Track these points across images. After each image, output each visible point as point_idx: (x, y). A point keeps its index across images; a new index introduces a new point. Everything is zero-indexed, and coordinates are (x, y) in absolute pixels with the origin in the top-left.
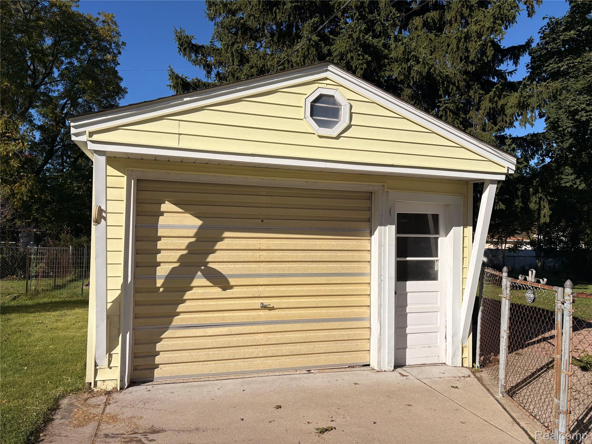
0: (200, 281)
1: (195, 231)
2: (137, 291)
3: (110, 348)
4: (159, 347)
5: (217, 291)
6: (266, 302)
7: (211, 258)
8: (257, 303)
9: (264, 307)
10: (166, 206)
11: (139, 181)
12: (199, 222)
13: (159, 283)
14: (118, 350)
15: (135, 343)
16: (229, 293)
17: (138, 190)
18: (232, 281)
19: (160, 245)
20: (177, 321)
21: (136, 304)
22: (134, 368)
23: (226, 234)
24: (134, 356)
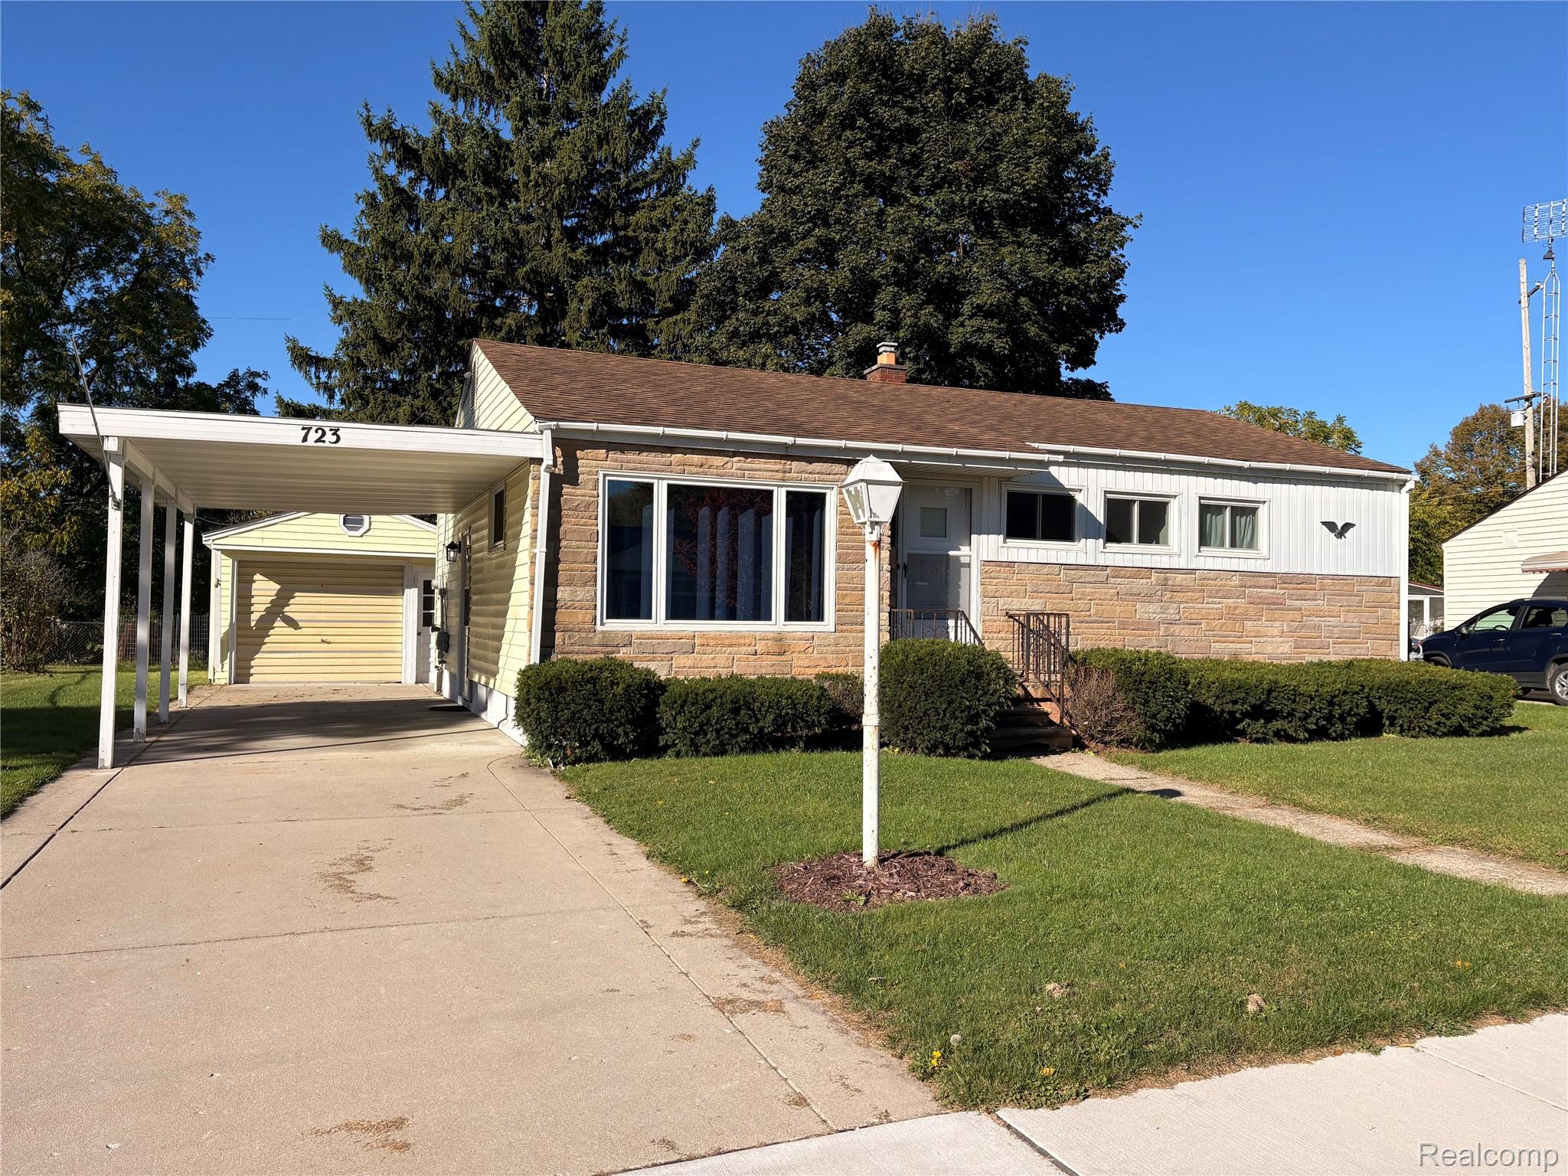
0: (279, 623)
1: (275, 592)
2: (238, 629)
3: (223, 660)
4: (253, 663)
5: (291, 630)
6: (324, 638)
7: (286, 609)
8: (319, 639)
9: (323, 641)
10: (258, 577)
11: (239, 562)
12: (279, 587)
13: (253, 624)
14: (227, 661)
15: (238, 660)
16: (298, 632)
17: (239, 567)
18: (301, 624)
19: (253, 601)
20: (264, 648)
21: (238, 636)
22: (237, 675)
23: (296, 594)
24: (237, 668)
